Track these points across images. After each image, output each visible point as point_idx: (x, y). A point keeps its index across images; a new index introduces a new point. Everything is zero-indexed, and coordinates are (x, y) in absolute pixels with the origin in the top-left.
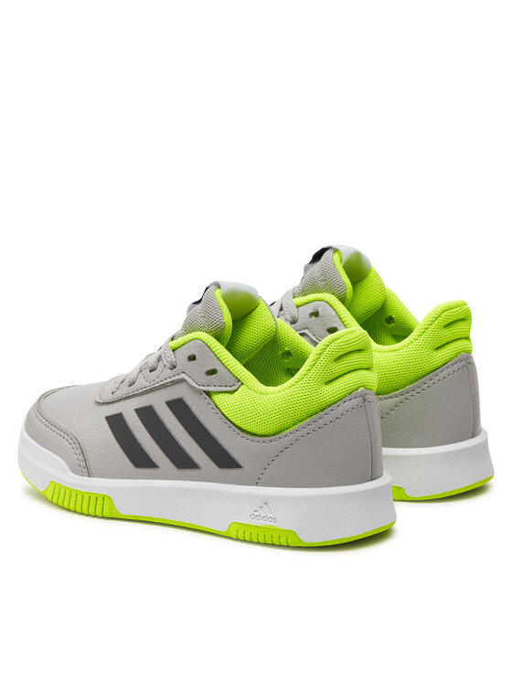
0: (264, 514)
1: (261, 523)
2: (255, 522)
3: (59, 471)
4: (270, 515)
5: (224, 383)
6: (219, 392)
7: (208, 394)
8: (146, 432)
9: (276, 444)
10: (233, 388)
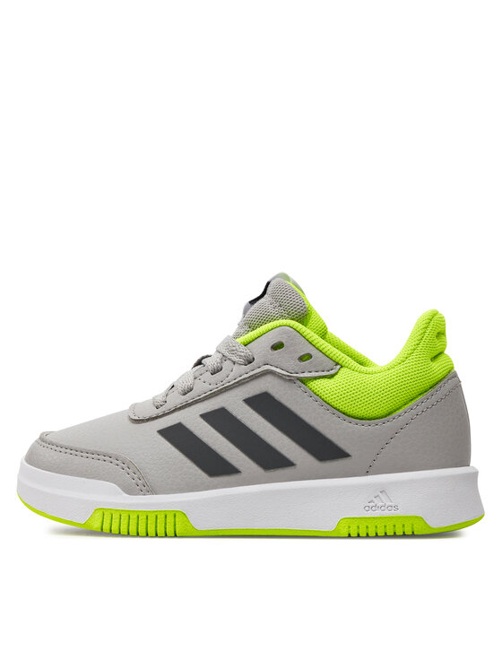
0: (380, 504)
1: (378, 513)
2: (370, 514)
3: (108, 495)
4: (388, 504)
5: (320, 368)
6: (316, 378)
7: (303, 381)
8: (221, 436)
9: (389, 425)
10: (332, 372)
